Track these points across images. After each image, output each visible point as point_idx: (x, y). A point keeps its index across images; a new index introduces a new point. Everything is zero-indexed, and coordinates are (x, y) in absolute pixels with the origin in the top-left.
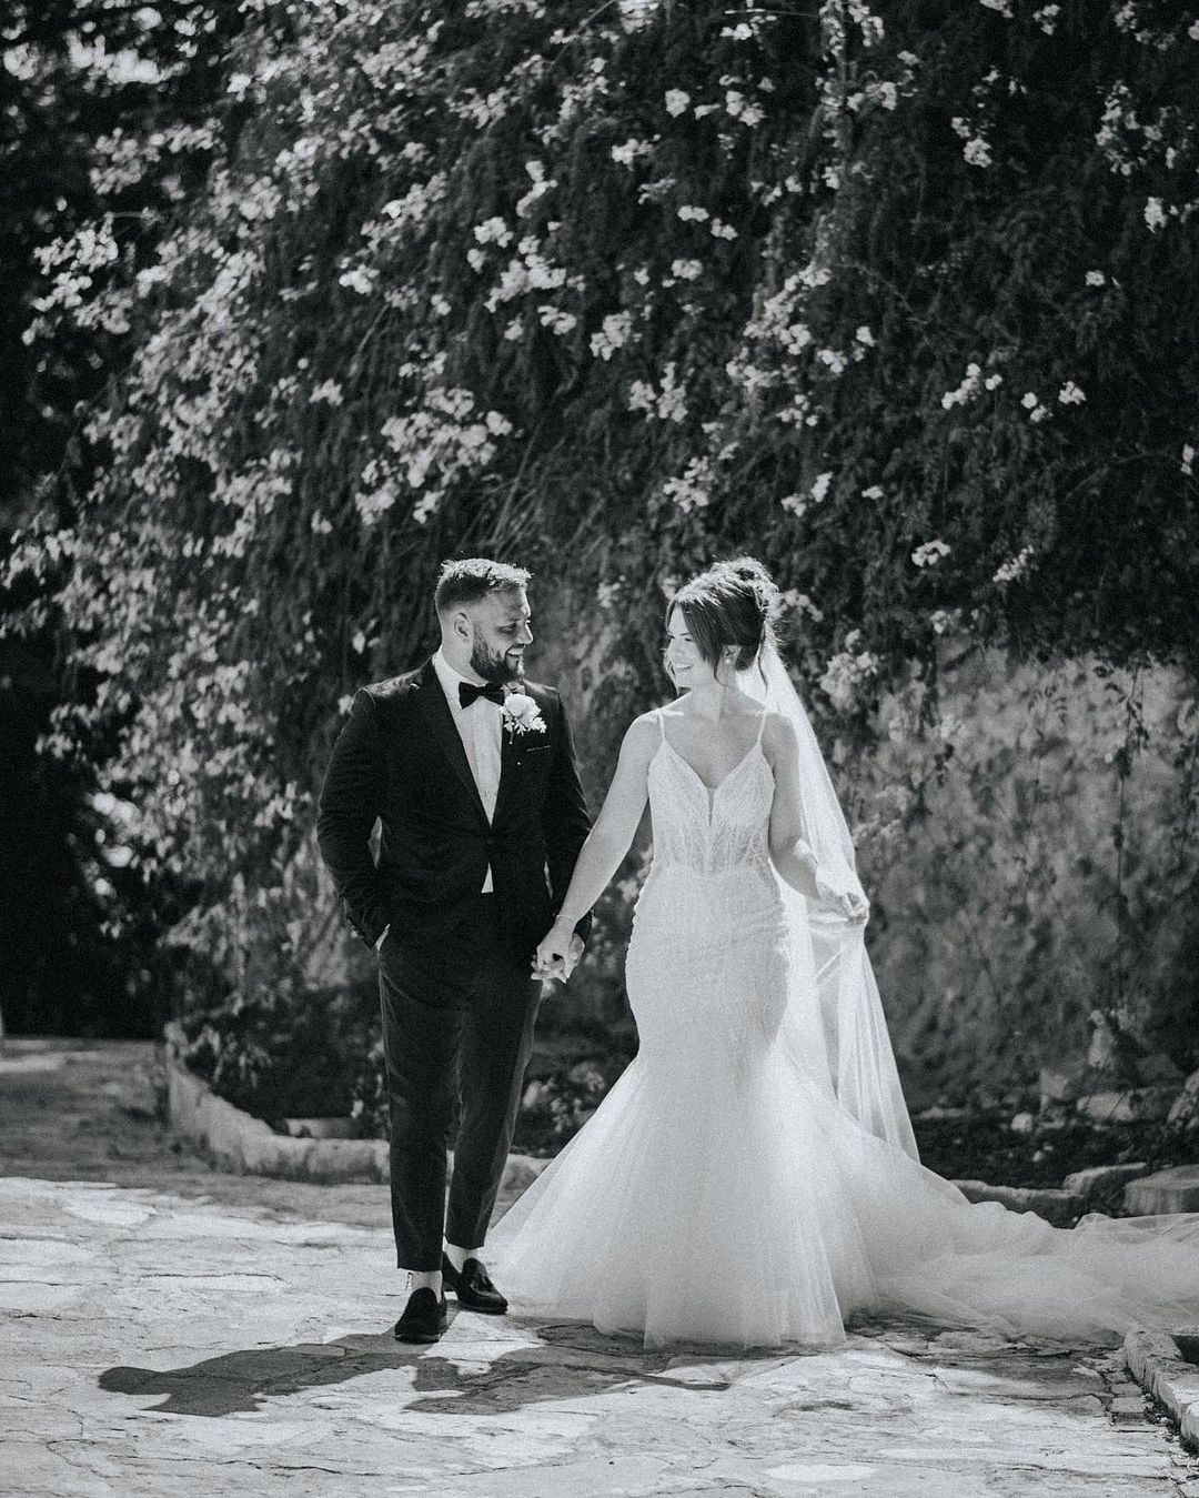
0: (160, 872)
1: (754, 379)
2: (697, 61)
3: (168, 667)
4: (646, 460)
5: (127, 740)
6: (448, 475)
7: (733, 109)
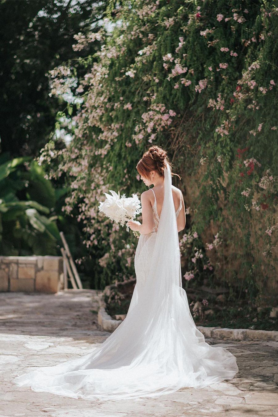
0: (91, 245)
1: (241, 96)
2: (226, 5)
3: (91, 186)
4: (214, 122)
5: (81, 207)
6: (159, 128)
7: (235, 18)
